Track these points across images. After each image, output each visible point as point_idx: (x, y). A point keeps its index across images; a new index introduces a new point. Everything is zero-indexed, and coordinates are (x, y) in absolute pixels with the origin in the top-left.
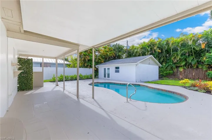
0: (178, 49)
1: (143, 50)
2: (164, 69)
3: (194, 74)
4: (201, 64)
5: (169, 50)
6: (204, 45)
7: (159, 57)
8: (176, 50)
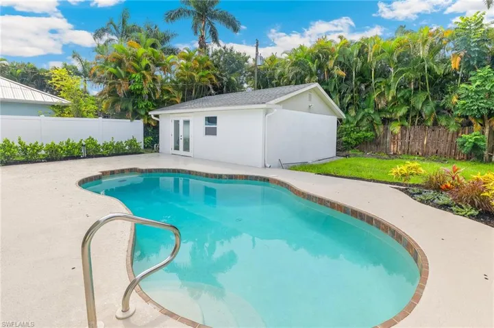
0: (389, 71)
1: (298, 70)
2: (352, 125)
3: (425, 143)
4: (444, 114)
5: (366, 73)
6: (459, 59)
7: (340, 92)
8: (383, 73)
